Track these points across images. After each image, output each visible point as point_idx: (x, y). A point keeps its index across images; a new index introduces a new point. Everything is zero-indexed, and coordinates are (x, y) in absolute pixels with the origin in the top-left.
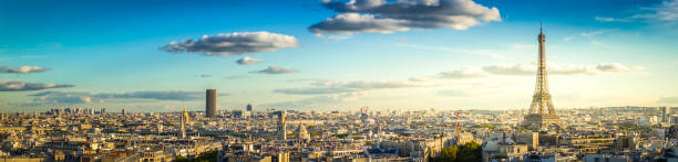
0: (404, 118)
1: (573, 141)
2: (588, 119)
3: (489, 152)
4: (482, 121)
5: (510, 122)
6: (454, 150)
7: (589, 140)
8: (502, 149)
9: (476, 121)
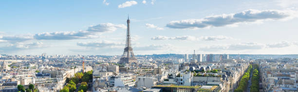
0: (64, 59)
1: (134, 70)
2: (151, 60)
3: (95, 76)
4: (101, 61)
5: (114, 61)
6: (82, 75)
7: (142, 70)
8: (101, 74)
9: (98, 61)
